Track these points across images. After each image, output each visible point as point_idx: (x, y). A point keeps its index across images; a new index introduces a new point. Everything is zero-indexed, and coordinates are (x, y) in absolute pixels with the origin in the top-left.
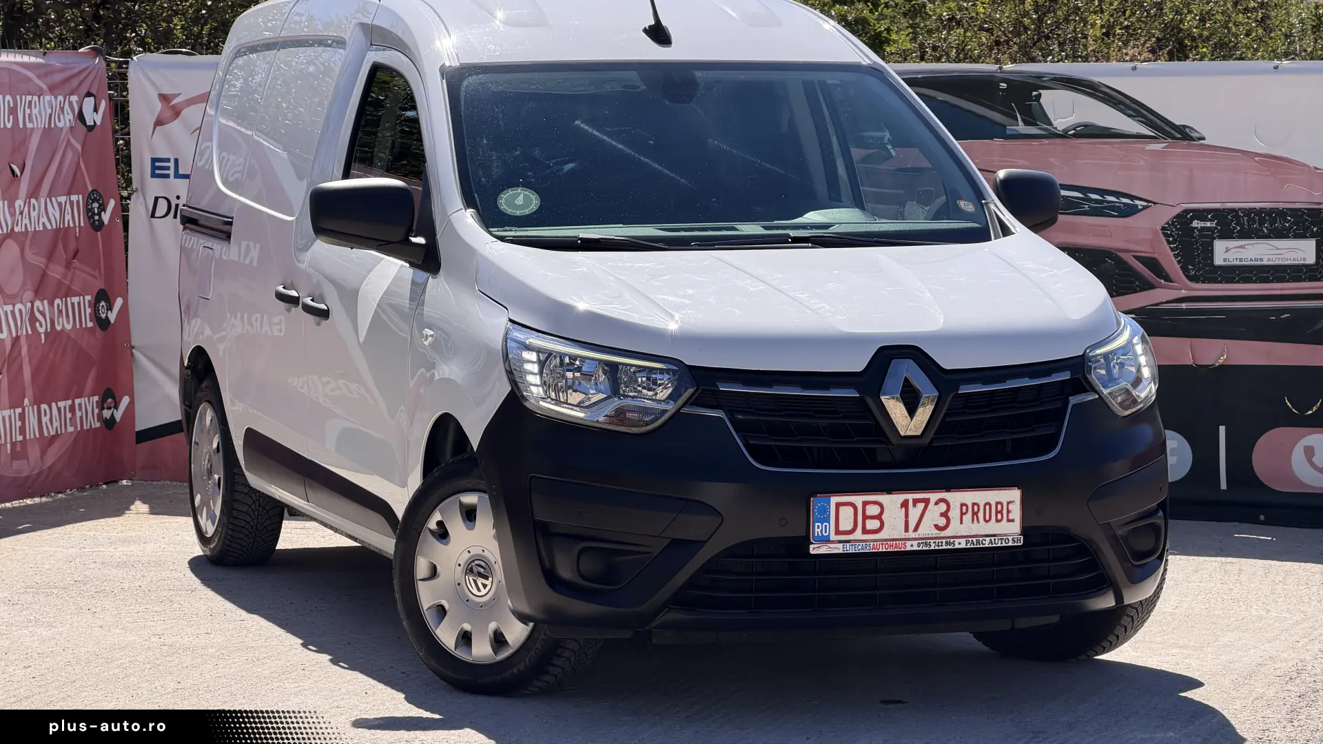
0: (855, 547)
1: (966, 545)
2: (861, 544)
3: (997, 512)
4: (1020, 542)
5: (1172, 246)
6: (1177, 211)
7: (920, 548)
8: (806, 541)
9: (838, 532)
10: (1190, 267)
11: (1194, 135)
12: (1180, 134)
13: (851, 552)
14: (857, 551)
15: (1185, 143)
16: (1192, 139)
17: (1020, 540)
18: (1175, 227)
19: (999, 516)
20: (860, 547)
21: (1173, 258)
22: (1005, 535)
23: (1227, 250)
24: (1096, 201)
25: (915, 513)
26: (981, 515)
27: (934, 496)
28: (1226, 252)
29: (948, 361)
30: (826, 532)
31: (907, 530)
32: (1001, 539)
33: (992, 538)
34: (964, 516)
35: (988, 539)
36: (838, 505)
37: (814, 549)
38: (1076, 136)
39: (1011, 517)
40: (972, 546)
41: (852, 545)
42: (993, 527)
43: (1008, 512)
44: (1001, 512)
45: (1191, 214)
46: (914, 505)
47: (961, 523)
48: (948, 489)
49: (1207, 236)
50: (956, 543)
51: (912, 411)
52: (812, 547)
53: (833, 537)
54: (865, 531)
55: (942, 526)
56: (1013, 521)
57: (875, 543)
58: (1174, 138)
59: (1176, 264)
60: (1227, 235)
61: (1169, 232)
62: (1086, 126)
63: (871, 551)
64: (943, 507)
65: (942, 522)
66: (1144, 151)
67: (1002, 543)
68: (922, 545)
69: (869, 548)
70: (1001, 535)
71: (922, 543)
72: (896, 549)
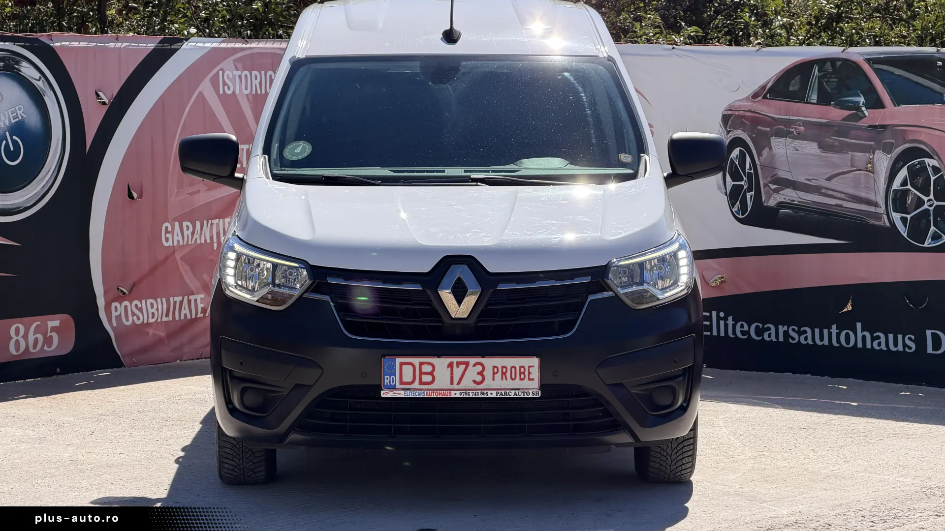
0: (413, 394)
1: (497, 395)
2: (418, 391)
3: (521, 373)
4: (538, 395)
7: (462, 396)
8: (379, 388)
9: (402, 383)
13: (410, 396)
14: (415, 397)
17: (538, 393)
19: (522, 376)
20: (417, 394)
22: (527, 389)
25: (458, 371)
26: (508, 374)
27: (472, 361)
29: (493, 267)
30: (393, 383)
31: (452, 383)
32: (524, 392)
33: (517, 391)
34: (495, 375)
35: (513, 392)
36: (402, 364)
37: (385, 394)
39: (531, 377)
40: (501, 396)
41: (411, 392)
42: (517, 383)
43: (529, 373)
44: (524, 373)
46: (458, 366)
47: (493, 380)
48: (483, 356)
50: (489, 393)
51: (459, 301)
52: (382, 392)
53: (398, 386)
54: (421, 383)
55: (479, 381)
56: (533, 379)
57: (428, 391)
63: (425, 397)
64: (479, 368)
65: (479, 378)
67: (524, 395)
68: (463, 394)
69: (424, 395)
70: (523, 389)
71: (463, 392)
72: (444, 397)
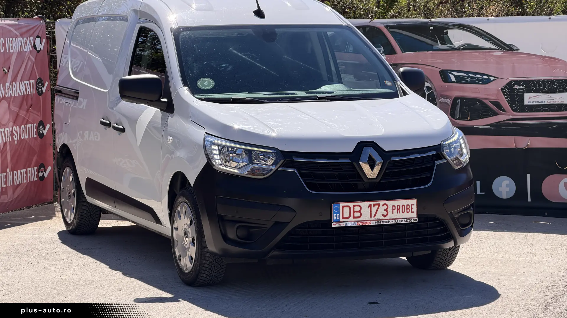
1: (395, 222)
2: (352, 222)
3: (407, 209)
5: (506, 96)
6: (508, 81)
7: (376, 224)
8: (330, 222)
9: (343, 218)
10: (514, 106)
11: (515, 48)
12: (508, 48)
13: (348, 226)
14: (351, 226)
15: (511, 52)
16: (514, 50)
17: (417, 220)
18: (507, 88)
20: (352, 224)
21: (506, 102)
22: (411, 218)
23: (530, 98)
24: (473, 77)
25: (374, 209)
26: (401, 210)
27: (382, 203)
28: (529, 99)
29: (387, 147)
30: (338, 218)
31: (371, 216)
32: (409, 220)
33: (405, 219)
34: (394, 211)
35: (404, 220)
36: (343, 207)
37: (334, 225)
38: (464, 49)
39: (413, 211)
40: (397, 223)
41: (349, 223)
42: (405, 215)
43: (412, 208)
44: (409, 209)
45: (514, 83)
46: (374, 206)
47: (393, 213)
48: (387, 200)
49: (521, 92)
50: (391, 222)
51: (372, 168)
52: (332, 224)
53: (341, 220)
54: (354, 217)
55: (385, 215)
56: (413, 212)
57: (358, 222)
58: (506, 49)
59: (508, 104)
60: (529, 91)
61: (504, 91)
62: (468, 45)
64: (385, 207)
65: (385, 213)
66: (493, 55)
67: (409, 221)
69: (356, 224)
70: (409, 218)
71: (377, 222)
72: (367, 225)
